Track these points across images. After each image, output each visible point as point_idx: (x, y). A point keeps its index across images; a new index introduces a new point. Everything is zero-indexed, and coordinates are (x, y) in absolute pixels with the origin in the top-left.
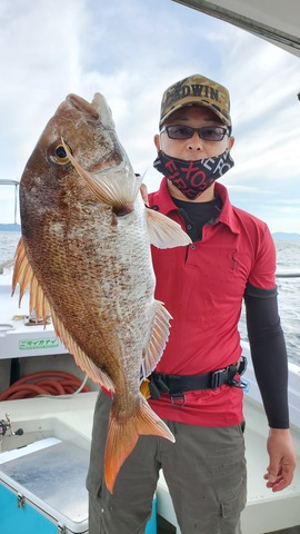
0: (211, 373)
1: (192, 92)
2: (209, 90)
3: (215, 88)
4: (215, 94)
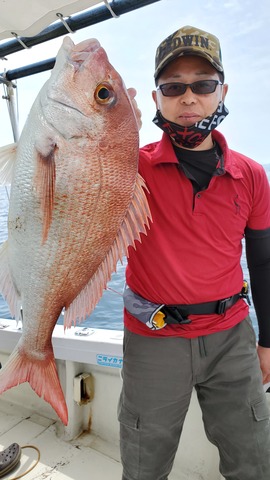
0: (219, 302)
1: (182, 43)
2: (199, 39)
3: (205, 36)
4: (205, 43)
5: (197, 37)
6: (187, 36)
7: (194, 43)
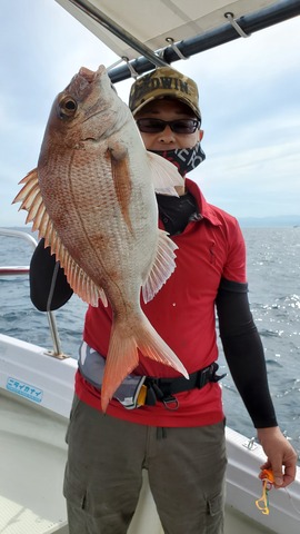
2: (178, 83)
3: (184, 80)
4: (184, 87)
5: (176, 80)
6: (166, 78)
7: (173, 86)
